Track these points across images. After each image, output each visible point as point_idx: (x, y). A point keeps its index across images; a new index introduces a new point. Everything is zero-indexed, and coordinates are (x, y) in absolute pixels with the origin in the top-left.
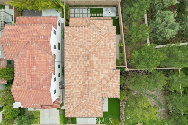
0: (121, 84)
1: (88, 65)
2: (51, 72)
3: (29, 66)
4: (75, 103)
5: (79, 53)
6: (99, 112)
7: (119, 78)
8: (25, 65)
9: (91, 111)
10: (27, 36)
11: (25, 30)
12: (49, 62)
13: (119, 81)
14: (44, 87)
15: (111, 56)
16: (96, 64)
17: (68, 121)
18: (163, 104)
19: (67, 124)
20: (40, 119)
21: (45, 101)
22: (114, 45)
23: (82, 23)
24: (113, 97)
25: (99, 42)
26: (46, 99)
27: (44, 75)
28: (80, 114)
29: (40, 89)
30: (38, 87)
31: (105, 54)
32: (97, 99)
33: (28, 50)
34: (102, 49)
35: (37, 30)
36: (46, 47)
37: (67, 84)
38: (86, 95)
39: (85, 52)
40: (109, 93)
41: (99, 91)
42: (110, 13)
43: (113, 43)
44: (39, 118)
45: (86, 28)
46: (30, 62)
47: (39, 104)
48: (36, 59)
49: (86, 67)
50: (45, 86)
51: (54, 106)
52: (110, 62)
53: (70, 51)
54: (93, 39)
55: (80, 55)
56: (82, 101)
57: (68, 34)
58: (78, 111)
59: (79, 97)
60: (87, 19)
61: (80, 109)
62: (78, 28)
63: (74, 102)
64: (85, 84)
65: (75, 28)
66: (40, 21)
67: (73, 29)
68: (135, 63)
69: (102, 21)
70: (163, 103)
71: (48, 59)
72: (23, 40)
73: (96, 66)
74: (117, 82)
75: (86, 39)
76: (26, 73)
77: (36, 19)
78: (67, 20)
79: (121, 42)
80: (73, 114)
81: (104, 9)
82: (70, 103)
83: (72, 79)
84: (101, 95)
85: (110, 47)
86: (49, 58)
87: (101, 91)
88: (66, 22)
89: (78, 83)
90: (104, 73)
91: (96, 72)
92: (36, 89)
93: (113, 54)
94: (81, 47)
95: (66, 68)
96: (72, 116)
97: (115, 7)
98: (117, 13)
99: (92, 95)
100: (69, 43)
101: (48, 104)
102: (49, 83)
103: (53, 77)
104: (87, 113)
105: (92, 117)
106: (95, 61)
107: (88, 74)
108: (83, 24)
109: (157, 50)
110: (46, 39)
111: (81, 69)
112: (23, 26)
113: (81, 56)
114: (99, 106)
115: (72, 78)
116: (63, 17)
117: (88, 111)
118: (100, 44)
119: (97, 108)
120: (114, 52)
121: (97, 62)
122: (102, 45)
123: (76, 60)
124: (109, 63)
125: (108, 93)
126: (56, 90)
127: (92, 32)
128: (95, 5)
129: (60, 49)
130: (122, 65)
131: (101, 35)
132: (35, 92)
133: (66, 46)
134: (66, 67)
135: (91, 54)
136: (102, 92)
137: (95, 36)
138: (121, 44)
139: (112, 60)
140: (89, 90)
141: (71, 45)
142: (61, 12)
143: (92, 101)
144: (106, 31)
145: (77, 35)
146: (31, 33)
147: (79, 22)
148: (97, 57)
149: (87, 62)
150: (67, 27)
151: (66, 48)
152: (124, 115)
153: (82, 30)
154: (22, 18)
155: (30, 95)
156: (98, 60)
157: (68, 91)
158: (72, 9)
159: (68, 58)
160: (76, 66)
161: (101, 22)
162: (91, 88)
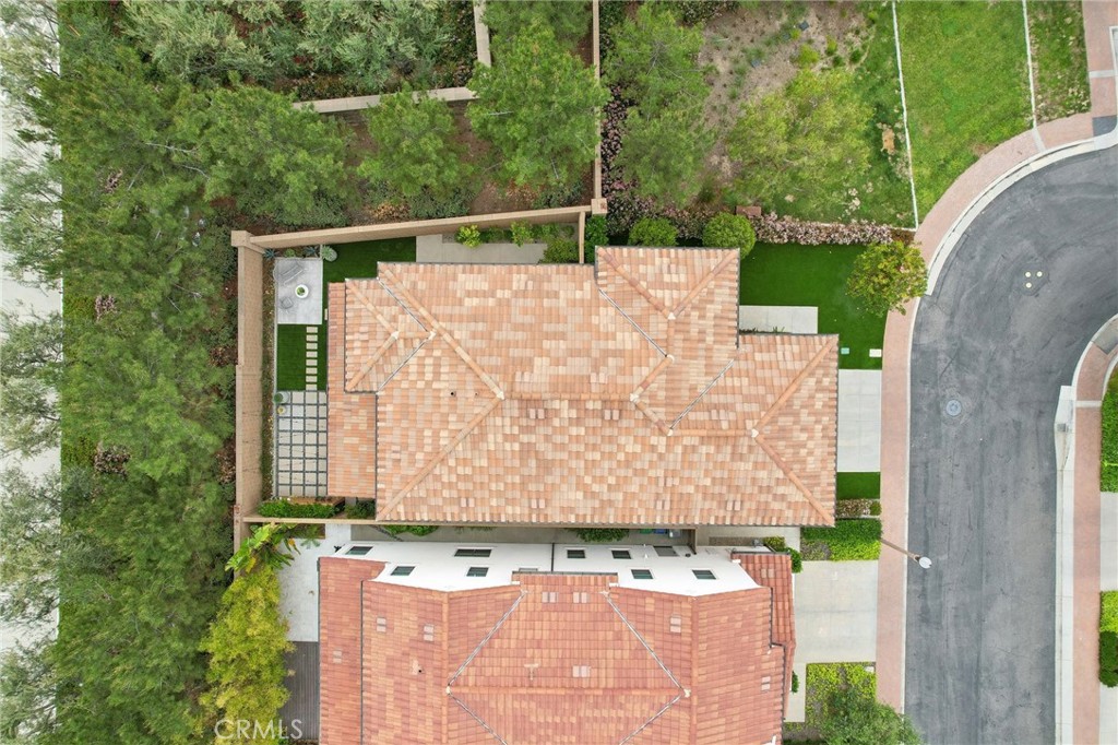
0: (672, 237)
1: (570, 407)
2: (606, 593)
3: (572, 696)
4: (762, 474)
5: (512, 451)
6: (811, 355)
7: (641, 250)
8: (565, 720)
9: (804, 392)
10: (425, 705)
11: (394, 717)
12: (553, 600)
13: (657, 251)
14: (676, 624)
15: (526, 290)
16: (565, 365)
17: (866, 514)
18: (785, 19)
19: (878, 524)
20: (852, 665)
21: (750, 625)
22: (472, 272)
23: (355, 431)
24: (736, 285)
25: (459, 350)
26: (739, 617)
27: (617, 626)
28: (818, 452)
29: (687, 648)
30: (676, 655)
31: (519, 319)
32: (743, 365)
33: (493, 704)
34: (491, 334)
35: (390, 659)
36: (475, 610)
37: (667, 514)
38: (719, 421)
39: (507, 421)
40: (712, 302)
41: (702, 353)
42: (302, 291)
43: (461, 277)
44: (843, 670)
45: (385, 413)
46: (550, 692)
47: (766, 658)
48: (536, 665)
49: (582, 415)
50: (673, 621)
51: (779, 582)
52: (556, 295)
53: (499, 494)
54: (443, 377)
55: (522, 444)
56: (750, 437)
57: (415, 503)
58: (804, 462)
59: (733, 454)
60: (336, 405)
61: (791, 451)
62: (384, 451)
63: (754, 480)
64: (667, 421)
65: (384, 467)
66: (344, 645)
67: (392, 475)
68: (564, 170)
69: (353, 333)
70: (779, 17)
71: (540, 607)
72: (440, 724)
73: (579, 366)
74: (657, 260)
75: (442, 415)
76: (605, 713)
77: (331, 668)
78: (340, 508)
79: (455, 235)
80: (818, 485)
81: (282, 318)
82: (763, 498)
83: (641, 486)
84: (721, 343)
85: (484, 295)
86: (531, 598)
87: (701, 345)
88: (349, 518)
89: (661, 457)
90: (611, 328)
91: (606, 365)
92: (685, 664)
93: (519, 281)
94: (483, 436)
95: (585, 516)
96: (829, 492)
97: (273, 261)
98: (304, 251)
99: (724, 390)
100: (459, 498)
101: (762, 607)
102: (657, 600)
103: (627, 581)
104: (815, 414)
105: (837, 391)
106: (552, 370)
107: (616, 405)
108: (363, 427)
109: (500, 57)
110: (441, 613)
111: (591, 440)
112: (373, 727)
113: (525, 438)
114: (780, 353)
115: (634, 488)
116: (321, 531)
117: (805, 411)
118: (470, 344)
119: (790, 366)
120: (510, 273)
121: (557, 362)
122: (474, 336)
123: (546, 466)
124: (562, 303)
125: (713, 309)
126: (696, 572)
127: (405, 385)
128: (260, 364)
129: (489, 551)
130: (573, 231)
131: (421, 339)
132: (702, 671)
133: (475, 514)
134: (577, 516)
135: (517, 388)
136: (710, 339)
137: (429, 370)
138: (468, 232)
139: (546, 286)
140: (696, 404)
141: (470, 486)
142: (298, 541)
143: (753, 391)
144: (403, 313)
145: (420, 456)
146: (409, 686)
147: (353, 448)
148: (531, 360)
149: (557, 412)
150: (378, 509)
151: (484, 515)
152: (835, 225)
153: (397, 432)
154: (327, 737)
155: (717, 699)
156: (548, 356)
157: (699, 507)
158: (278, 484)
159: (534, 506)
160: (573, 464)
161: (356, 336)
162: (686, 393)
